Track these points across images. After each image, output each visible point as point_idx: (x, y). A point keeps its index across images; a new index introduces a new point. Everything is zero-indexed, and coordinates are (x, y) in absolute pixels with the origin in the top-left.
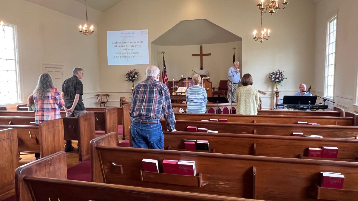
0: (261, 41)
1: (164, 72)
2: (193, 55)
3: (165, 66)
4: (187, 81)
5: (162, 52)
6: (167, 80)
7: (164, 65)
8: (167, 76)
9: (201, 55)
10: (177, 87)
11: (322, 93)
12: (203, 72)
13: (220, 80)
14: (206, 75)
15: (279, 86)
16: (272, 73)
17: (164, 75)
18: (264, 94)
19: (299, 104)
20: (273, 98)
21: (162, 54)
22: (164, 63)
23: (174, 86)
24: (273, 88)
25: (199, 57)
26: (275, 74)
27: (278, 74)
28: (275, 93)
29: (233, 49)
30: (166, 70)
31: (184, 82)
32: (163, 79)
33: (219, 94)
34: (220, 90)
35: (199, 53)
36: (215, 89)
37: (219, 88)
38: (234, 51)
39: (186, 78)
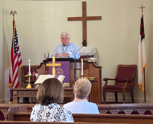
1: (15, 49)
2: (70, 19)
3: (17, 38)
4: (54, 64)
5: (11, 12)
6: (19, 63)
7: (15, 36)
8: (19, 55)
9: (84, 19)
10: (36, 75)
12: (87, 50)
13: (118, 66)
14: (93, 56)
17: (15, 54)
21: (12, 14)
22: (16, 32)
23: (30, 74)
25: (80, 23)
29: (140, 8)
30: (18, 44)
31: (48, 67)
32: (13, 62)
33: (116, 91)
34: (118, 84)
35: (80, 15)
36: (108, 80)
37: (116, 80)
38: (142, 12)
39: (52, 59)
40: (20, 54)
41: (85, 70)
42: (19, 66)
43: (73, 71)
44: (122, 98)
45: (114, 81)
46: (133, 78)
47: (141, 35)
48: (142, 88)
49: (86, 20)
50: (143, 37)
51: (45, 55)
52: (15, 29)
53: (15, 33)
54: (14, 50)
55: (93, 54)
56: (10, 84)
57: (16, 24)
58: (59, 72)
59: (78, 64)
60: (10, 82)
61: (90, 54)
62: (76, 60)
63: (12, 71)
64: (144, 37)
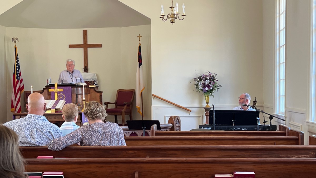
0: (171, 22)
1: (17, 74)
2: (71, 46)
3: (18, 64)
4: (56, 89)
5: (13, 39)
6: (21, 89)
7: (17, 62)
8: (21, 81)
9: (85, 46)
11: (273, 108)
12: (89, 76)
13: (118, 90)
14: (94, 81)
15: (211, 97)
16: (198, 78)
17: (17, 80)
18: (189, 111)
19: (234, 125)
20: (201, 117)
21: (14, 41)
22: (17, 58)
24: (201, 102)
25: (81, 50)
26: (204, 79)
27: (208, 78)
28: (204, 109)
29: (138, 37)
30: (20, 70)
31: (51, 92)
32: (15, 87)
33: (116, 114)
34: (118, 107)
35: (82, 43)
36: (108, 104)
37: (116, 103)
38: (140, 40)
39: (54, 84)
40: (22, 79)
41: (87, 95)
42: (21, 91)
43: (75, 96)
44: (122, 120)
45: (115, 104)
46: (131, 101)
47: (138, 62)
48: (140, 110)
49: (87, 48)
50: (140, 64)
51: (47, 81)
52: (17, 55)
53: (17, 60)
54: (16, 76)
55: (94, 79)
56: (12, 109)
57: (17, 50)
58: (61, 97)
59: (80, 89)
60: (12, 107)
61: (91, 80)
62: (78, 86)
63: (14, 96)
64: (142, 64)
